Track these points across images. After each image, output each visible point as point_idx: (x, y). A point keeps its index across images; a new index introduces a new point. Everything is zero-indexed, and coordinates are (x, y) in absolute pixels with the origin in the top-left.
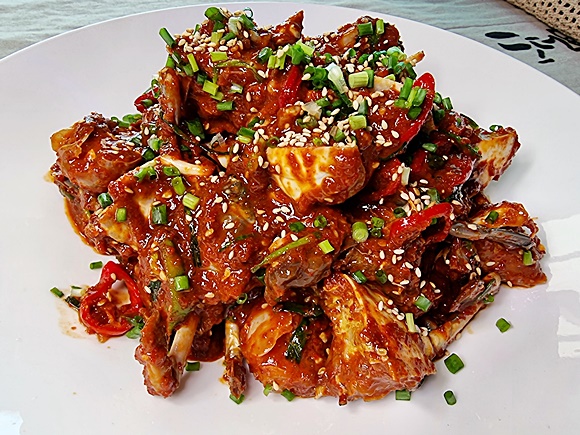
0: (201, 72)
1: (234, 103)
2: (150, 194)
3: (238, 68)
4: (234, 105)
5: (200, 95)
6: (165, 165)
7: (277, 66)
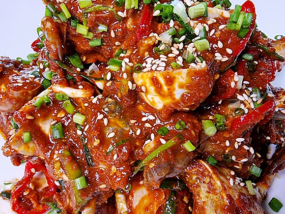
0: (73, 18)
1: (102, 39)
2: (48, 116)
3: (101, 12)
4: (102, 41)
5: (75, 36)
6: (56, 93)
7: (132, 7)
